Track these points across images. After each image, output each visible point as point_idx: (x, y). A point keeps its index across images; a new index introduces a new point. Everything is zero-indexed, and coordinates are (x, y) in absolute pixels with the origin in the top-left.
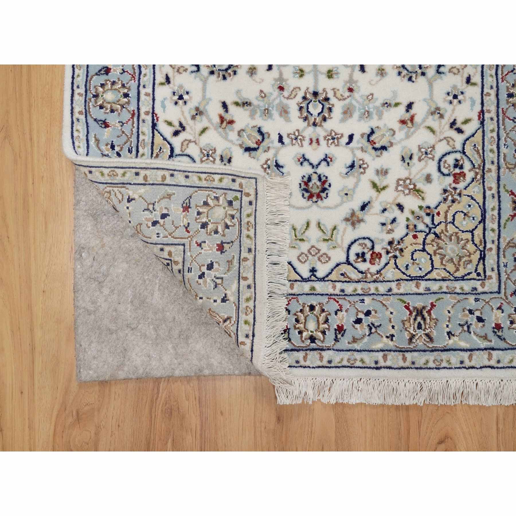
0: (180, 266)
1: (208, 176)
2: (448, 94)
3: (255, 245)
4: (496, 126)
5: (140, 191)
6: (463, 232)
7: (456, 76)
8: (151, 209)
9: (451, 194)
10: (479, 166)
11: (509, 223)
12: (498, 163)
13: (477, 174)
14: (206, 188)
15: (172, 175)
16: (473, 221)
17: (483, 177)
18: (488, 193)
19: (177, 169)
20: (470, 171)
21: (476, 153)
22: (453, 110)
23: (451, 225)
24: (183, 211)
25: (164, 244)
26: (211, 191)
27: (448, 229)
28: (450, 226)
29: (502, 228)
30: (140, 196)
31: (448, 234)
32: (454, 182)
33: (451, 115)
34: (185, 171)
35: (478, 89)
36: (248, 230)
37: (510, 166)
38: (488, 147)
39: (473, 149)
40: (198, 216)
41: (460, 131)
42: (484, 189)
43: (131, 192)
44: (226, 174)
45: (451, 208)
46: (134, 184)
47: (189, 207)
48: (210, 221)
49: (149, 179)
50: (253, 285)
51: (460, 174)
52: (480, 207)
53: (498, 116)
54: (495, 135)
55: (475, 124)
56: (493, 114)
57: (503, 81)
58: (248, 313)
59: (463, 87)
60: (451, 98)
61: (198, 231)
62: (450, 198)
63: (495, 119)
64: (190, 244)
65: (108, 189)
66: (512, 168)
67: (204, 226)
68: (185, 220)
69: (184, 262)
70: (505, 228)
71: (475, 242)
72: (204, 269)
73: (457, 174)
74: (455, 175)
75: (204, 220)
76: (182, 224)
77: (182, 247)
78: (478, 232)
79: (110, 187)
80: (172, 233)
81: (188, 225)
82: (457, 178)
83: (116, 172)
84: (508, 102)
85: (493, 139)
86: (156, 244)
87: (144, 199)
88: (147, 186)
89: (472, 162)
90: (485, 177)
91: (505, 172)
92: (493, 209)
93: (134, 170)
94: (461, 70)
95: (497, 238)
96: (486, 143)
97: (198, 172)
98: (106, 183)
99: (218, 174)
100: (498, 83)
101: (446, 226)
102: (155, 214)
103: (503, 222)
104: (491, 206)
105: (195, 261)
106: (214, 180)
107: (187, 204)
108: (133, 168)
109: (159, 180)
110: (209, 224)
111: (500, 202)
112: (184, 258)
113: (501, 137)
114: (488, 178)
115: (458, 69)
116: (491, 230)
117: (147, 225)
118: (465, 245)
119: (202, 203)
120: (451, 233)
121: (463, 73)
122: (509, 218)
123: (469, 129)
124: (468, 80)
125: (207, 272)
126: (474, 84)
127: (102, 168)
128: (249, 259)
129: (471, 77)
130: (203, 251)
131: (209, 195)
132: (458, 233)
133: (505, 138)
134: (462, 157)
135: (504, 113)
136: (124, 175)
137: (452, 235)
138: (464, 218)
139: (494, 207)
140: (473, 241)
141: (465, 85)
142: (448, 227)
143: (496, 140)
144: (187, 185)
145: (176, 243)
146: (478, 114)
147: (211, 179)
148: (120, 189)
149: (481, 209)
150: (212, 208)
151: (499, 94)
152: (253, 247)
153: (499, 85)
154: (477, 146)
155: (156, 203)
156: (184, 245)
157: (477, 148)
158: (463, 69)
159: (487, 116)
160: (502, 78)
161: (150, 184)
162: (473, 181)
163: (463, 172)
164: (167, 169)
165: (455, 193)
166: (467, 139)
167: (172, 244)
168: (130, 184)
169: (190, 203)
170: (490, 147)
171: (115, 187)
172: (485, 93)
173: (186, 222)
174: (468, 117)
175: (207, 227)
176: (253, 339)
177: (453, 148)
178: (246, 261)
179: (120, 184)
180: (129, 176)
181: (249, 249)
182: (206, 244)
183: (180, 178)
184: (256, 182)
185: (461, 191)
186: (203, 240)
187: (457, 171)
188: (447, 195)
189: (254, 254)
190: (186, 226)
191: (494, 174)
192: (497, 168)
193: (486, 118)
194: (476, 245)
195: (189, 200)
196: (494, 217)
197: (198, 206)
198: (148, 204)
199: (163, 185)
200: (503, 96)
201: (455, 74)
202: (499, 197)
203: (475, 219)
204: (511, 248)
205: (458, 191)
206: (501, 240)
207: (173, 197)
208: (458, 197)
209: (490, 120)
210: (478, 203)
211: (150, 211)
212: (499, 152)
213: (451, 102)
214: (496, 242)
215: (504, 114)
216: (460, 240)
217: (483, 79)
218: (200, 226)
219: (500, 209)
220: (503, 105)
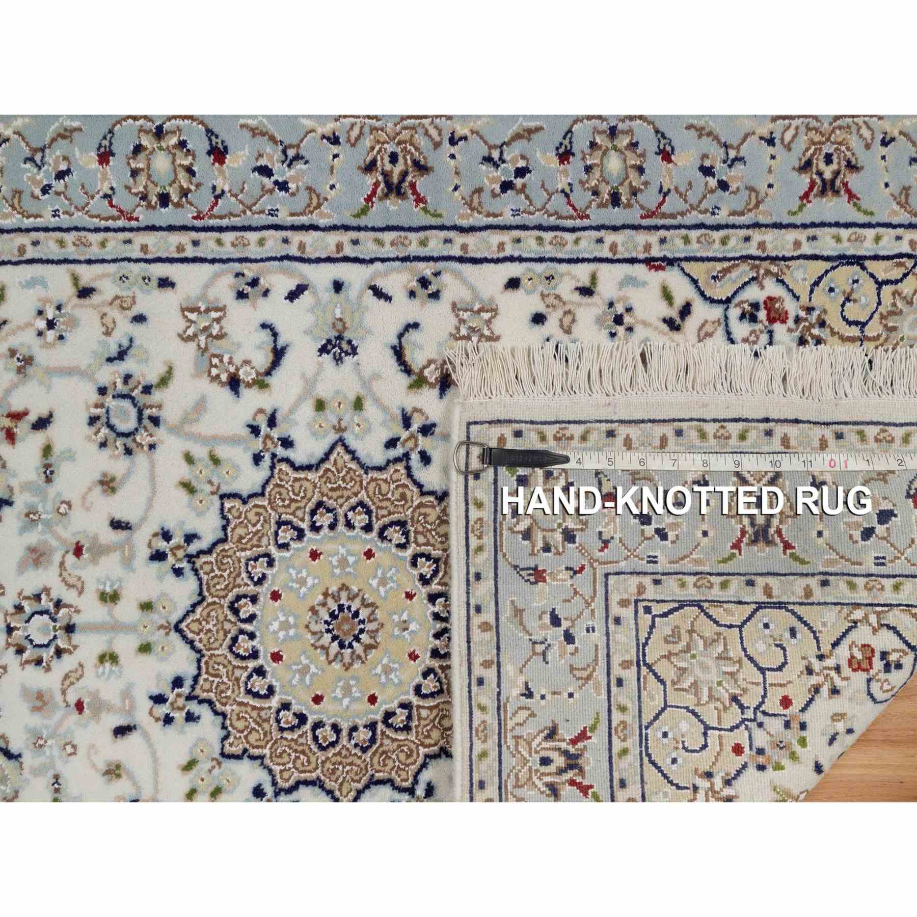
0: (647, 580)
1: (473, 532)
2: (613, 335)
3: (600, 421)
4: (677, 231)
5: (511, 673)
6: (879, 303)
7: (577, 318)
8: (543, 647)
9: (808, 329)
10: (754, 267)
11: (864, 205)
12: (748, 227)
13: (768, 272)
14: (495, 536)
15: (478, 609)
16: (861, 281)
17: (774, 259)
18: (806, 249)
19: (465, 600)
20: (762, 287)
21: (728, 275)
22: (645, 324)
23: (866, 328)
24: (544, 581)
25: (607, 617)
26: (501, 524)
27: (875, 334)
28: (870, 331)
29: (874, 220)
30: (521, 672)
31: (884, 336)
32: (784, 322)
33: (656, 329)
34: (468, 581)
35: (604, 270)
36: (571, 438)
37: (754, 201)
38: (716, 250)
39: (720, 280)
40: (553, 549)
41: (686, 310)
42: (798, 258)
43: (513, 691)
44: (466, 493)
45: (836, 330)
46: (499, 685)
47: (535, 569)
48: (560, 525)
49: (488, 658)
50: (676, 424)
51: (769, 310)
52: (833, 268)
53: (657, 228)
54: (694, 234)
55: (673, 278)
56: (653, 238)
57: (588, 217)
58: (726, 434)
59: (600, 302)
60: (621, 330)
61: (581, 549)
62: (816, 331)
63: (663, 233)
64: (605, 563)
65: (511, 742)
66: (757, 197)
67: (569, 536)
68: (560, 576)
69: (638, 573)
70: (872, 214)
71: (899, 276)
72: (649, 530)
73: (768, 315)
74: (771, 320)
75: (559, 537)
76: (569, 582)
77: (612, 580)
78: (881, 270)
79: (506, 737)
80: (586, 602)
81: (571, 569)
82: (777, 316)
83: (479, 725)
84: (629, 206)
85: (702, 239)
86: (608, 634)
87: (526, 663)
88: (501, 660)
89: (746, 284)
90: (774, 254)
91: (763, 213)
92: (838, 240)
93: (474, 688)
94: (567, 308)
95: (890, 230)
96: (710, 254)
97: (468, 555)
98: (500, 746)
99: (467, 511)
100: (591, 228)
101: (869, 339)
102: (552, 640)
103: (862, 218)
104: (832, 243)
105: (635, 550)
106: (480, 519)
107: (530, 575)
108: (470, 692)
109: (490, 636)
110: (566, 527)
111: (823, 225)
112: (631, 573)
113: (698, 222)
114: (776, 248)
115: (565, 313)
116: (877, 243)
117: (572, 654)
118: (905, 298)
119: (527, 542)
120: (881, 328)
121: (572, 303)
122: (855, 205)
123: (683, 291)
124: (586, 291)
125: (654, 525)
126: (594, 278)
127: (474, 757)
128: (628, 436)
129: (580, 285)
130: (617, 536)
131: (510, 529)
132: (881, 314)
133: (701, 212)
134: (736, 306)
135: (651, 214)
136: (483, 709)
137: (885, 326)
138: (855, 301)
139: (833, 237)
140: (897, 282)
141: (595, 299)
142: (870, 335)
143: (703, 231)
144: (493, 575)
145: (604, 592)
146: (653, 270)
147: (478, 526)
148: (509, 715)
149: (837, 266)
150: (534, 521)
151: (613, 223)
152: (604, 427)
153: (594, 224)
154: (715, 274)
155: (532, 638)
156: (607, 575)
157: (719, 272)
158: (564, 303)
159: (656, 252)
160: (581, 218)
161: (498, 655)
162: (782, 282)
163: (765, 302)
164: (468, 620)
165: (806, 320)
166: (702, 294)
167: (607, 599)
168: (499, 694)
169: (528, 569)
170: (717, 245)
171: (506, 725)
172: (610, 255)
173: (565, 575)
174: (658, 293)
175: (573, 530)
176: (773, 420)
177: (719, 324)
178: (631, 440)
179: (499, 715)
180: (485, 697)
181: (608, 436)
182: (603, 530)
183: (483, 591)
184: (476, 423)
185: (802, 308)
186: (596, 538)
187: (762, 315)
188: (809, 339)
189: (617, 424)
190: (572, 572)
191: (769, 236)
192: (757, 230)
193: (661, 255)
194: (905, 275)
195: (523, 569)
196: (853, 237)
197: (533, 550)
198: (534, 653)
199: (497, 627)
200: (616, 215)
201: (574, 321)
202: (813, 225)
203: (856, 278)
204: (910, 200)
205: (802, 314)
206: (895, 220)
207: (520, 606)
208: (815, 314)
209: (666, 246)
210: (827, 272)
211: (546, 648)
212: (727, 226)
213: (630, 329)
214: (900, 231)
215: (653, 213)
216: (894, 309)
217: (583, 260)
218: (571, 545)
219: (837, 225)
220: (633, 216)
